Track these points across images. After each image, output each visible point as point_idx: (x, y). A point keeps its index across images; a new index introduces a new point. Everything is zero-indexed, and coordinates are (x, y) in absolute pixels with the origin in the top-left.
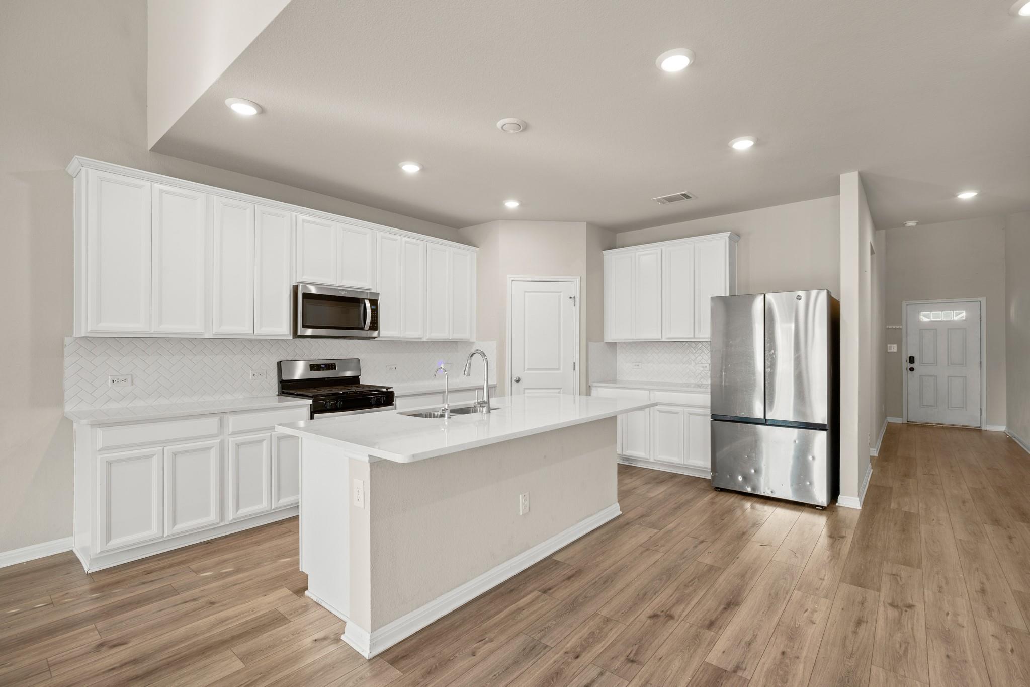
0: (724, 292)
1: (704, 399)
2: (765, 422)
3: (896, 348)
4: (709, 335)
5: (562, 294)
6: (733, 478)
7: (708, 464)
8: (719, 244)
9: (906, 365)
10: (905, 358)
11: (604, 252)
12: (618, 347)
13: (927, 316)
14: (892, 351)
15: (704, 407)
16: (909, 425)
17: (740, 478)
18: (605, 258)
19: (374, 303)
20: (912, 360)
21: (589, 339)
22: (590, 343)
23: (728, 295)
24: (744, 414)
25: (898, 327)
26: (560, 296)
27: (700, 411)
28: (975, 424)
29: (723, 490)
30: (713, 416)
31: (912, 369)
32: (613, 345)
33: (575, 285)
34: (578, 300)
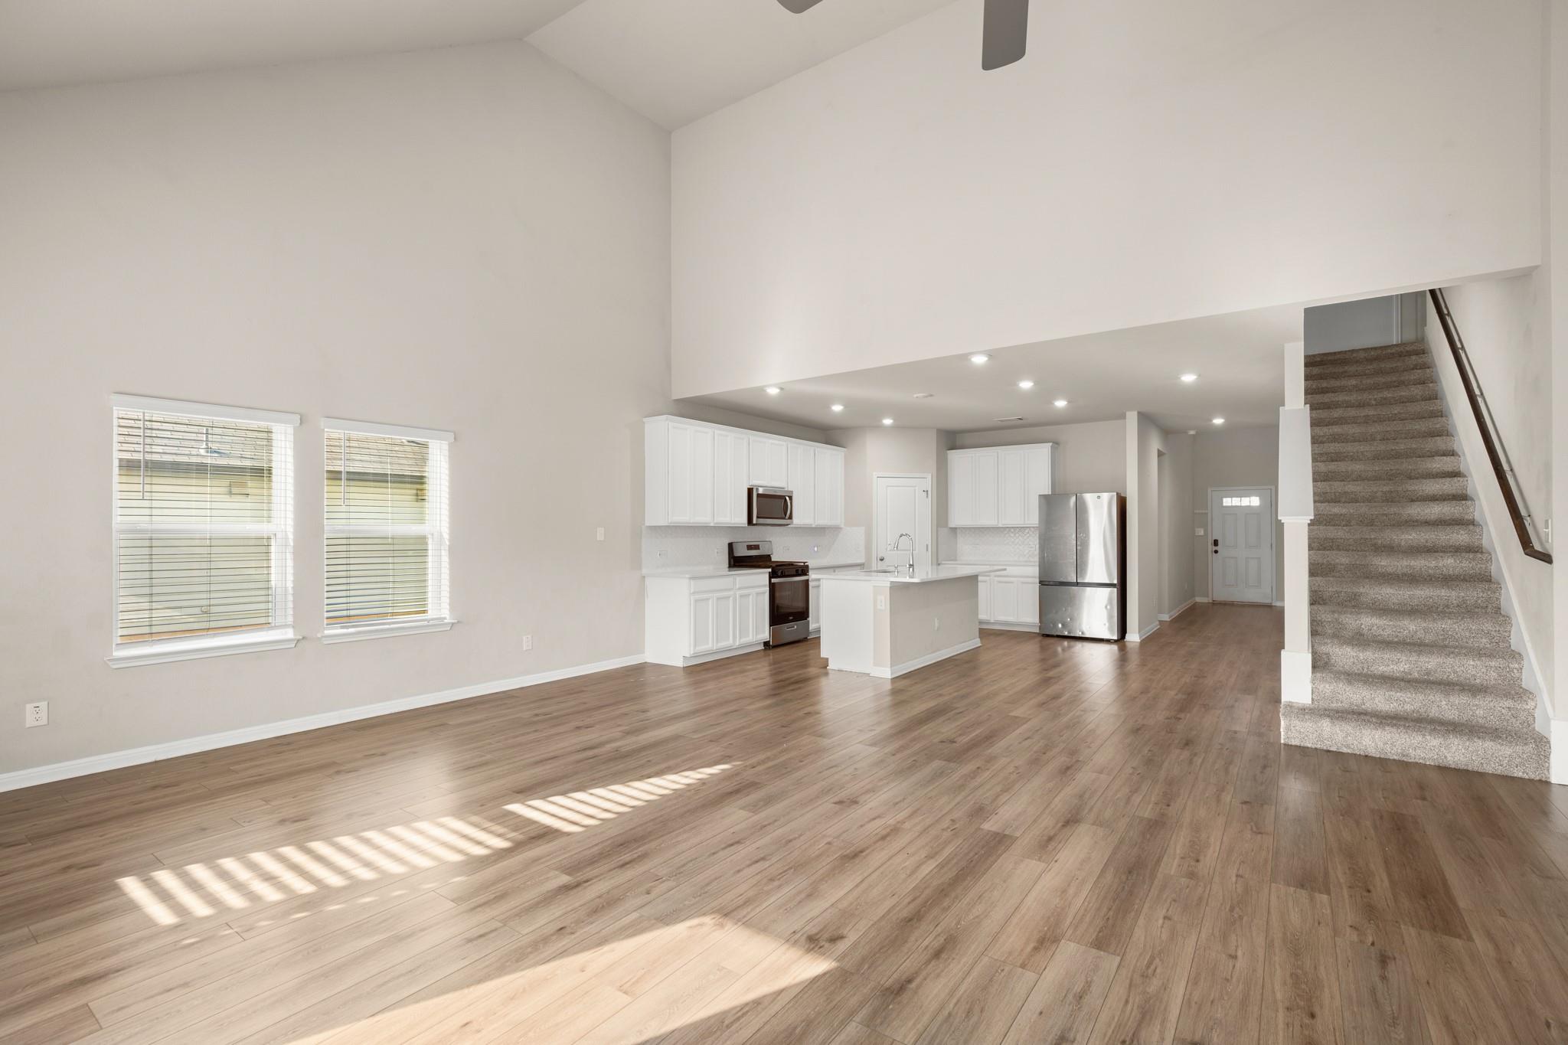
0: (1047, 491)
1: (1034, 571)
2: (1077, 584)
3: (1202, 532)
4: (1037, 522)
5: (917, 488)
6: (1055, 625)
7: (1037, 620)
8: (1043, 451)
9: (1211, 548)
10: (1210, 542)
11: (948, 452)
12: (958, 531)
13: (1227, 502)
14: (1200, 534)
15: (1035, 577)
16: (1214, 603)
17: (1060, 626)
18: (949, 457)
19: (791, 498)
20: (1216, 543)
21: (938, 526)
22: (939, 529)
23: (1050, 493)
24: (1062, 580)
25: (1204, 511)
26: (915, 490)
27: (1030, 580)
28: (1267, 601)
29: (1048, 636)
30: (1040, 582)
31: (1216, 552)
32: (954, 530)
33: (928, 482)
34: (930, 493)
